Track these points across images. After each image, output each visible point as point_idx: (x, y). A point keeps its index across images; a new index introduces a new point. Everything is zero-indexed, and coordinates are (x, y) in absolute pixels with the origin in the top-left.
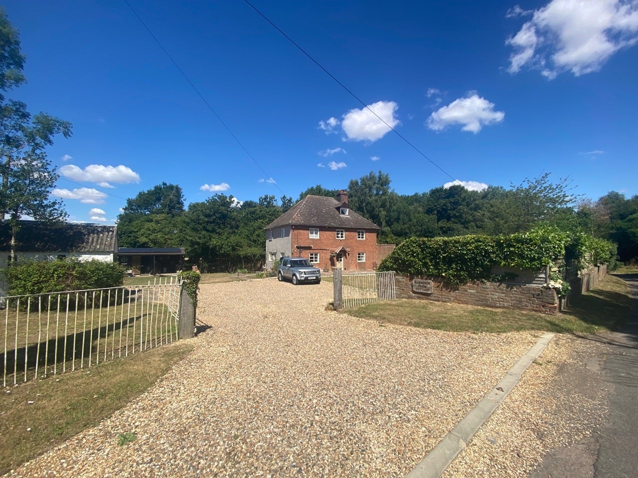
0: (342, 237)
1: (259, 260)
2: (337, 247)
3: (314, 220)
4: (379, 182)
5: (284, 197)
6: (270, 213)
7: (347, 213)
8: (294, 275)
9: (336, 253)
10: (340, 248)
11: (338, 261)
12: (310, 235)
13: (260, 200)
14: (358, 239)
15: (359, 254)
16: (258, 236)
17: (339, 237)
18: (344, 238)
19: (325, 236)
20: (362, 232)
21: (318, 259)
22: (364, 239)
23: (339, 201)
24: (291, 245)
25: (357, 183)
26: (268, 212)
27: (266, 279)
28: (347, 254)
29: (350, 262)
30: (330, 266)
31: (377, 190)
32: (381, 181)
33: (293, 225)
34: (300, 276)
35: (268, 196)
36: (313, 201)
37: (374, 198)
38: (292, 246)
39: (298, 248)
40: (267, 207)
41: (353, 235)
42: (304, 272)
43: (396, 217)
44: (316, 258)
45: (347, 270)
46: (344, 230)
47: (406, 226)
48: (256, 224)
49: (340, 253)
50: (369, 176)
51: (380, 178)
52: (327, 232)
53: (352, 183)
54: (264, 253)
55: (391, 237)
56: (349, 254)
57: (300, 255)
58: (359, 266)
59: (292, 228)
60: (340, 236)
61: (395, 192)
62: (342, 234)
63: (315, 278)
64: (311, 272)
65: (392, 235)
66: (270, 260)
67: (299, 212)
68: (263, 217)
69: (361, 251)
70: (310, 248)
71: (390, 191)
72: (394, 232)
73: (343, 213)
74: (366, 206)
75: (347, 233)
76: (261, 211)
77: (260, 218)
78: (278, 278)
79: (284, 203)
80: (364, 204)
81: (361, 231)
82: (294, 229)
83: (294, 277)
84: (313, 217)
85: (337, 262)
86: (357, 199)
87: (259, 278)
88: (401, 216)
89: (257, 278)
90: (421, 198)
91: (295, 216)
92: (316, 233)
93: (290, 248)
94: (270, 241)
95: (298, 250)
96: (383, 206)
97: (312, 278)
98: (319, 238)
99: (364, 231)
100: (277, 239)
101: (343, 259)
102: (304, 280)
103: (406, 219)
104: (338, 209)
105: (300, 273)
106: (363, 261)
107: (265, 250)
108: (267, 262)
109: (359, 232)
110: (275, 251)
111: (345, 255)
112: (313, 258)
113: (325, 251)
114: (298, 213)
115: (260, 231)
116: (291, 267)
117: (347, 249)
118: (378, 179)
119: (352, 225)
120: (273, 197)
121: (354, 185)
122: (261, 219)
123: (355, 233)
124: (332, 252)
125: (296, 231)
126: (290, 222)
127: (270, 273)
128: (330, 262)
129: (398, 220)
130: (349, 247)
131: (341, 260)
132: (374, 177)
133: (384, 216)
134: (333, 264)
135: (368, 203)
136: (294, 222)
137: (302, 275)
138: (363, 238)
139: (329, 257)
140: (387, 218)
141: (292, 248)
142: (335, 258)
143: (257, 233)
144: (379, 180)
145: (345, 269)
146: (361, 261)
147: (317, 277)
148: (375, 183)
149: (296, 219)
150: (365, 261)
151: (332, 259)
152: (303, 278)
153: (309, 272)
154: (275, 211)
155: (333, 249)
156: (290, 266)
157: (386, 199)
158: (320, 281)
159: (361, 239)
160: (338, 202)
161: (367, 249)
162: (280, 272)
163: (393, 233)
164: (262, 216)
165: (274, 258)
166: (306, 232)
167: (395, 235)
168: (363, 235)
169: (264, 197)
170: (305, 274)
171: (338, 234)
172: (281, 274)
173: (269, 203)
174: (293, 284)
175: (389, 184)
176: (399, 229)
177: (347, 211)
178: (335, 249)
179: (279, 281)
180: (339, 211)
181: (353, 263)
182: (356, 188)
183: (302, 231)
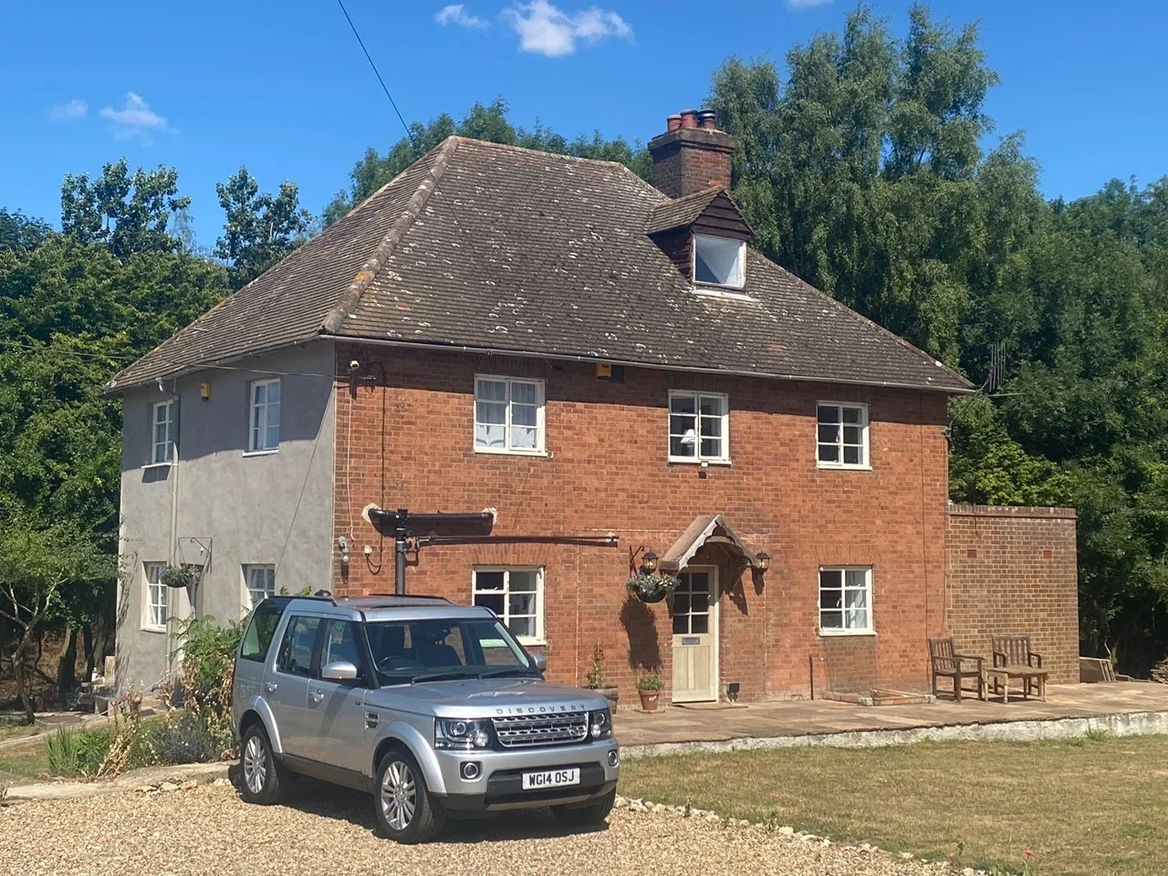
0: (709, 448)
1: (57, 626)
2: (677, 519)
3: (504, 317)
4: (914, 82)
5: (242, 186)
6: (143, 291)
7: (737, 277)
8: (394, 750)
9: (668, 569)
10: (697, 535)
11: (679, 627)
12: (478, 429)
13: (68, 198)
14: (823, 464)
15: (830, 578)
16: (55, 447)
17: (686, 450)
18: (724, 457)
19: (592, 440)
20: (851, 416)
21: (538, 615)
22: (865, 464)
23: (673, 190)
24: (329, 502)
25: (766, 88)
26: (128, 284)
27: (126, 782)
28: (747, 578)
29: (769, 637)
30: (624, 667)
31: (901, 142)
32: (927, 81)
33: (355, 350)
34: (445, 763)
35: (131, 175)
36: (489, 183)
37: (882, 191)
38: (340, 512)
39: (385, 523)
40: (117, 247)
41: (786, 434)
42: (486, 724)
43: (1035, 327)
44: (521, 604)
45: (750, 698)
46: (724, 400)
47: (1104, 386)
48: (41, 363)
49: (700, 568)
50: (840, 40)
51: (919, 58)
52: (602, 411)
53: (732, 85)
54: (102, 573)
55: (1007, 464)
56: (758, 574)
57: (400, 578)
58: (830, 665)
59: (343, 372)
60: (693, 436)
61: (1024, 152)
62: (710, 428)
63: (574, 777)
64: (541, 723)
65: (1015, 449)
66: (149, 621)
67: (394, 248)
68: (91, 316)
69: (846, 557)
70: (471, 528)
71: (986, 144)
72: (1027, 427)
73: (708, 276)
74: (830, 242)
75: (745, 417)
76: (75, 274)
77: (66, 323)
78: (236, 776)
79: (241, 226)
80: (820, 233)
81: (842, 406)
82: (355, 381)
83: (394, 775)
84: (497, 296)
85: (677, 639)
86: (767, 196)
87: (73, 775)
88: (1070, 318)
89: (56, 772)
90: (1147, 212)
91: (362, 277)
92: (525, 417)
93: (328, 529)
94: (151, 476)
95: (390, 542)
96: (944, 245)
97: (553, 780)
98: (541, 449)
99: (865, 412)
100: (217, 460)
101: (714, 612)
102: (488, 798)
103: (1103, 333)
104: (673, 241)
105: (450, 735)
106: (854, 630)
107: (111, 547)
108: (123, 636)
109: (828, 416)
110: (194, 556)
111: (731, 585)
112: (496, 603)
113: (595, 550)
114: (384, 264)
115: (65, 414)
116: (362, 680)
117: (750, 541)
118: (904, 67)
119: (781, 360)
120: (161, 186)
121: (750, 99)
122: (77, 329)
123: (801, 421)
124: (640, 562)
125: (373, 398)
126: (329, 321)
127: (161, 734)
128: (623, 636)
129: (1042, 344)
130: (758, 522)
131: (701, 625)
132: (875, 50)
133: (954, 319)
134: (647, 654)
135: (845, 229)
136: (360, 326)
137: (468, 756)
138: (852, 456)
139: (617, 598)
140: (972, 333)
141: (341, 526)
142: (660, 609)
143: (42, 424)
144: (916, 69)
145: (733, 690)
146: (843, 631)
147: (588, 768)
148: (884, 93)
149: (371, 303)
150: (869, 630)
151: (635, 616)
152: (475, 785)
153: (518, 724)
154: (177, 275)
155: (643, 537)
156: (349, 669)
157: (964, 197)
158: (608, 803)
159: (841, 464)
160: (660, 199)
161: (881, 542)
162: (252, 724)
163: (1020, 437)
164: (85, 308)
165: (184, 609)
166: (448, 403)
167: (1032, 445)
168: (852, 436)
169: (95, 178)
170: (494, 745)
171: (684, 425)
172: (266, 743)
173: (133, 220)
174: (383, 831)
175: (979, 97)
176: (1061, 405)
177: (738, 263)
178: (663, 537)
179: (248, 797)
180: (681, 259)
181: (788, 642)
182: (768, 120)
183: (416, 398)
